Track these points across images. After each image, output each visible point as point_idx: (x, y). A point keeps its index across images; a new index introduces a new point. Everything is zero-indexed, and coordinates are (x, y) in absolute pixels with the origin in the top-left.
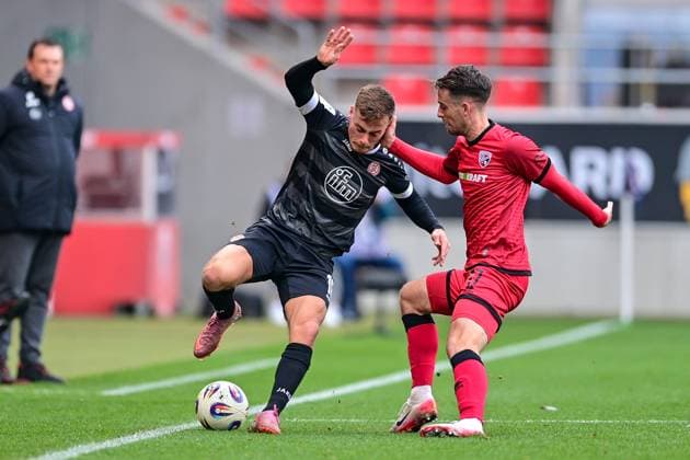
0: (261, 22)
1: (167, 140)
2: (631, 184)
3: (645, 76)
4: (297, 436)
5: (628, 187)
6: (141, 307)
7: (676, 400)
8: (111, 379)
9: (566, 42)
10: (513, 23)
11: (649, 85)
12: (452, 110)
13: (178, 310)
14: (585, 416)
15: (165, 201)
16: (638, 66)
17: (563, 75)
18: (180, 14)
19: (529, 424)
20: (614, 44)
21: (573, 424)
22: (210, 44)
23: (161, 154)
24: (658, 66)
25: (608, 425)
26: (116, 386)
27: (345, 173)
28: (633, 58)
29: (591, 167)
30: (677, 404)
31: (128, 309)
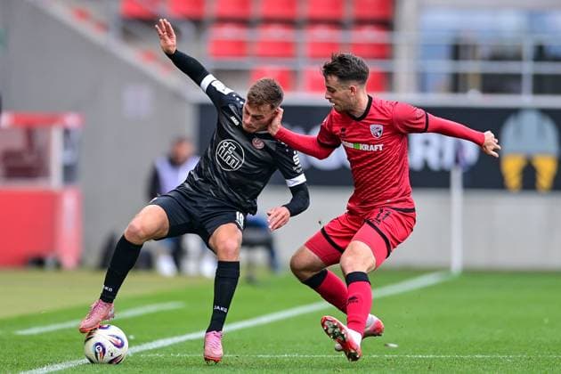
0: (150, 21)
1: (72, 121)
2: (460, 157)
3: (472, 67)
4: (180, 369)
5: (457, 160)
6: (49, 260)
7: (497, 339)
8: (25, 321)
9: (406, 38)
10: (361, 23)
11: (475, 75)
12: (340, 92)
13: (80, 263)
14: (421, 352)
15: (69, 172)
16: (466, 59)
17: (404, 66)
18: (82, 15)
19: (374, 359)
20: (446, 40)
21: (411, 359)
22: (108, 40)
23: (67, 132)
24: (483, 59)
25: (441, 360)
26: (29, 327)
27: (230, 145)
28: (462, 53)
29: (427, 143)
30: (498, 342)
31: (39, 262)
